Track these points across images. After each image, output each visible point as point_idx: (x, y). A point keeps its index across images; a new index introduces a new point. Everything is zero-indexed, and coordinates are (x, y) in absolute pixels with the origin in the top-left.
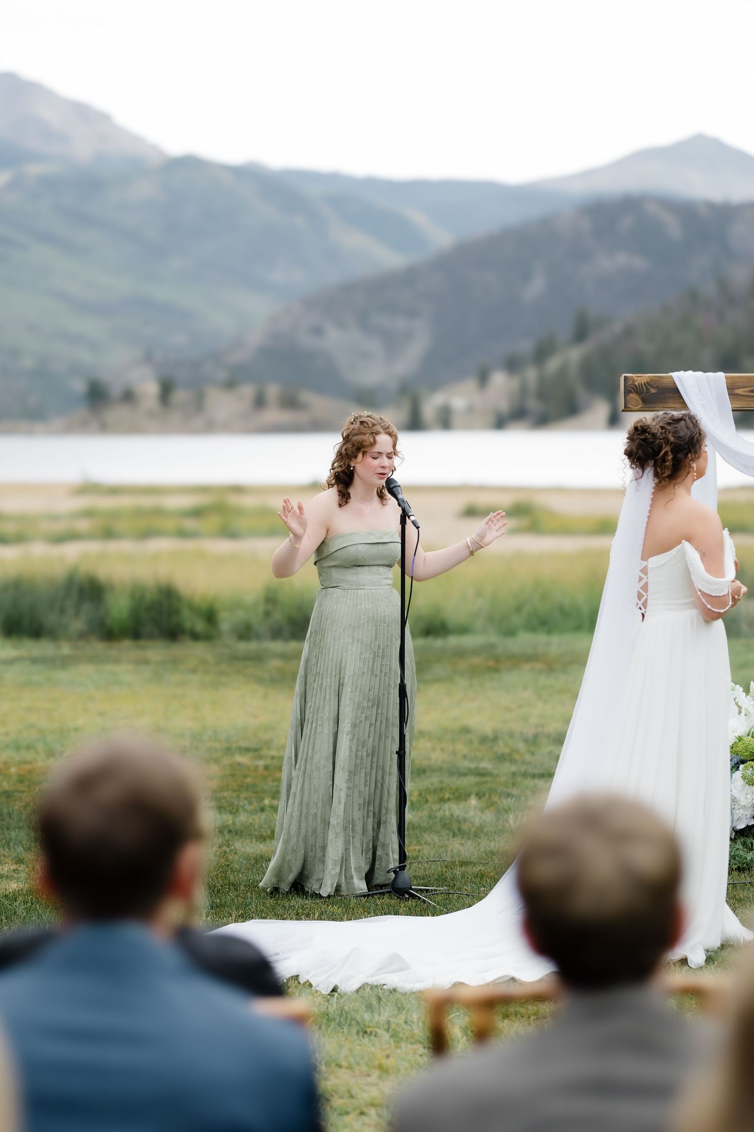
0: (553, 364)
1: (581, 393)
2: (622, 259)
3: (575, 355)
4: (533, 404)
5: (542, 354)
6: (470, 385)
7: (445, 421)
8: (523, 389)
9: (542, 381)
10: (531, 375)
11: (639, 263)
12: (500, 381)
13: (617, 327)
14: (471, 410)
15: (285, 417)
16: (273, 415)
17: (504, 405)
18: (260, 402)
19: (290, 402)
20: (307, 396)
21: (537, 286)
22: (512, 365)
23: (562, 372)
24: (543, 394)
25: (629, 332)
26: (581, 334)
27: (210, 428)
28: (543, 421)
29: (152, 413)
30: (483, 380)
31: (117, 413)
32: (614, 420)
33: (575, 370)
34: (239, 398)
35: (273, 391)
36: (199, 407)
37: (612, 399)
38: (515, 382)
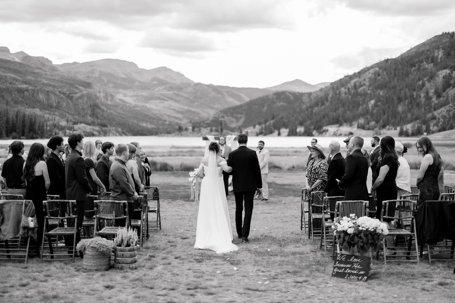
0: (268, 124)
1: (273, 129)
2: (282, 103)
3: (272, 122)
5: (266, 121)
6: (252, 127)
8: (262, 128)
9: (265, 127)
10: (263, 126)
11: (285, 104)
12: (257, 126)
13: (280, 117)
14: (252, 132)
16: (214, 133)
17: (258, 132)
18: (211, 130)
19: (217, 131)
21: (266, 108)
22: (260, 124)
23: (270, 125)
24: (265, 130)
25: (282, 118)
26: (273, 118)
28: (266, 135)
29: (190, 133)
30: (254, 127)
31: (184, 133)
32: (279, 134)
33: (271, 125)
34: (208, 130)
35: (214, 128)
36: (200, 132)
37: (279, 130)
38: (260, 127)
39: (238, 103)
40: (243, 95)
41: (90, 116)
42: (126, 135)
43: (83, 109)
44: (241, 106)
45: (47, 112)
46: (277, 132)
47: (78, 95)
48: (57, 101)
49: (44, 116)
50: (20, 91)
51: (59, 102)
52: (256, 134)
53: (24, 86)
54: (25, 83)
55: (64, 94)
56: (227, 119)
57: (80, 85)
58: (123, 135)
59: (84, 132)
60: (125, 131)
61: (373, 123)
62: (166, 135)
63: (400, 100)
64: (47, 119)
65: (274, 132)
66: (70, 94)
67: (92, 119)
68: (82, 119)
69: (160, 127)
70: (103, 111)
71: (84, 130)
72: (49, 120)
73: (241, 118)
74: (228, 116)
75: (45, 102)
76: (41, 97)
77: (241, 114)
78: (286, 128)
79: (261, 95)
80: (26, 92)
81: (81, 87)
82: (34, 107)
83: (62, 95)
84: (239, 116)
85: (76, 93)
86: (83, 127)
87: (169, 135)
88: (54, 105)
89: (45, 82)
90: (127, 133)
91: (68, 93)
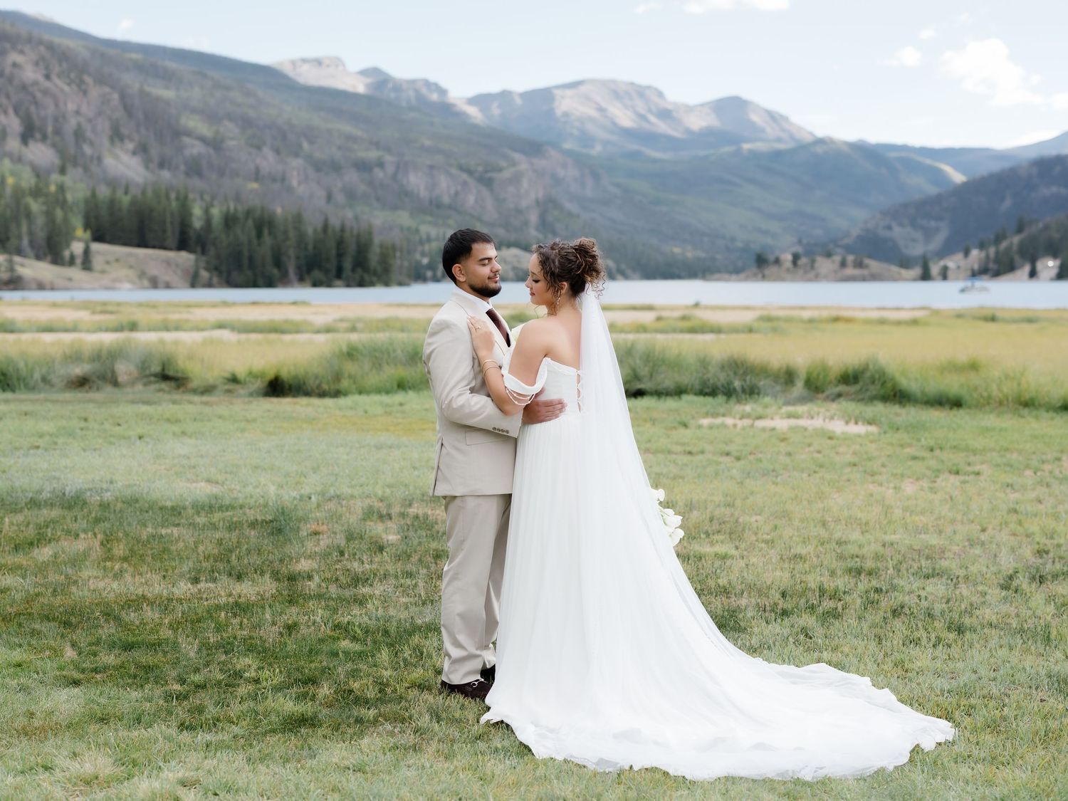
0: (1004, 245)
1: (1017, 258)
2: (1054, 189)
3: (1016, 240)
4: (991, 265)
5: (998, 239)
6: (960, 256)
7: (944, 275)
8: (988, 257)
9: (997, 253)
10: (992, 250)
12: (975, 253)
13: (1041, 225)
14: (959, 267)
15: (857, 272)
16: (850, 271)
17: (976, 267)
18: (843, 264)
19: (859, 264)
20: (867, 261)
21: (1007, 203)
22: (982, 246)
23: (1008, 249)
24: (997, 261)
25: (1047, 228)
26: (1020, 230)
27: (817, 278)
28: (997, 274)
29: (788, 270)
30: (967, 253)
31: (771, 270)
32: (1033, 274)
33: (1015, 248)
34: (833, 262)
35: (850, 258)
36: (812, 267)
37: (1033, 263)
38: (983, 254)
39: (932, 190)
40: (947, 169)
41: (537, 229)
42: (626, 277)
43: (519, 211)
44: (938, 199)
45: (429, 218)
46: (1027, 269)
47: (506, 174)
48: (452, 191)
49: (417, 231)
50: (363, 167)
51: (457, 193)
52: (969, 273)
53: (373, 154)
54: (377, 145)
55: (469, 172)
56: (899, 233)
57: (515, 150)
58: (619, 277)
59: (514, 268)
60: (623, 266)
62: (726, 276)
64: (424, 236)
65: (1021, 266)
66: (486, 172)
67: (541, 236)
68: (513, 237)
69: (719, 256)
70: (570, 214)
71: (516, 265)
72: (429, 240)
73: (937, 230)
74: (901, 225)
75: (423, 193)
76: (416, 181)
77: (939, 219)
78: (1055, 255)
79: (996, 167)
80: (377, 171)
81: (516, 156)
82: (395, 208)
83: (464, 176)
84: (933, 224)
85: (500, 170)
86: (516, 256)
87: (734, 277)
88: (446, 200)
89: (427, 143)
90: (629, 272)
91: (480, 169)
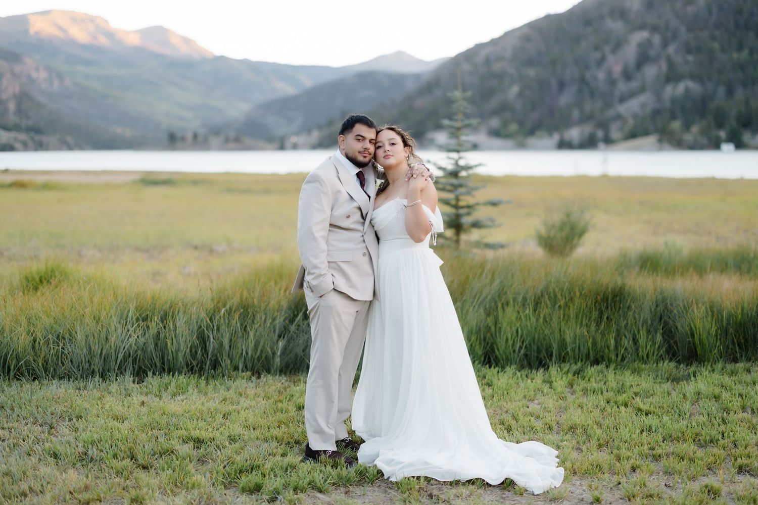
2: (368, 92)
6: (305, 136)
11: (373, 93)
22: (320, 128)
30: (310, 133)
31: (179, 144)
38: (321, 134)
39: (293, 91)
40: (303, 78)
44: (296, 97)
56: (271, 120)
60: (79, 141)
61: (513, 127)
63: (562, 85)
70: (40, 105)
73: (296, 117)
74: (272, 115)
77: (297, 111)
84: (293, 114)
90: (84, 145)
